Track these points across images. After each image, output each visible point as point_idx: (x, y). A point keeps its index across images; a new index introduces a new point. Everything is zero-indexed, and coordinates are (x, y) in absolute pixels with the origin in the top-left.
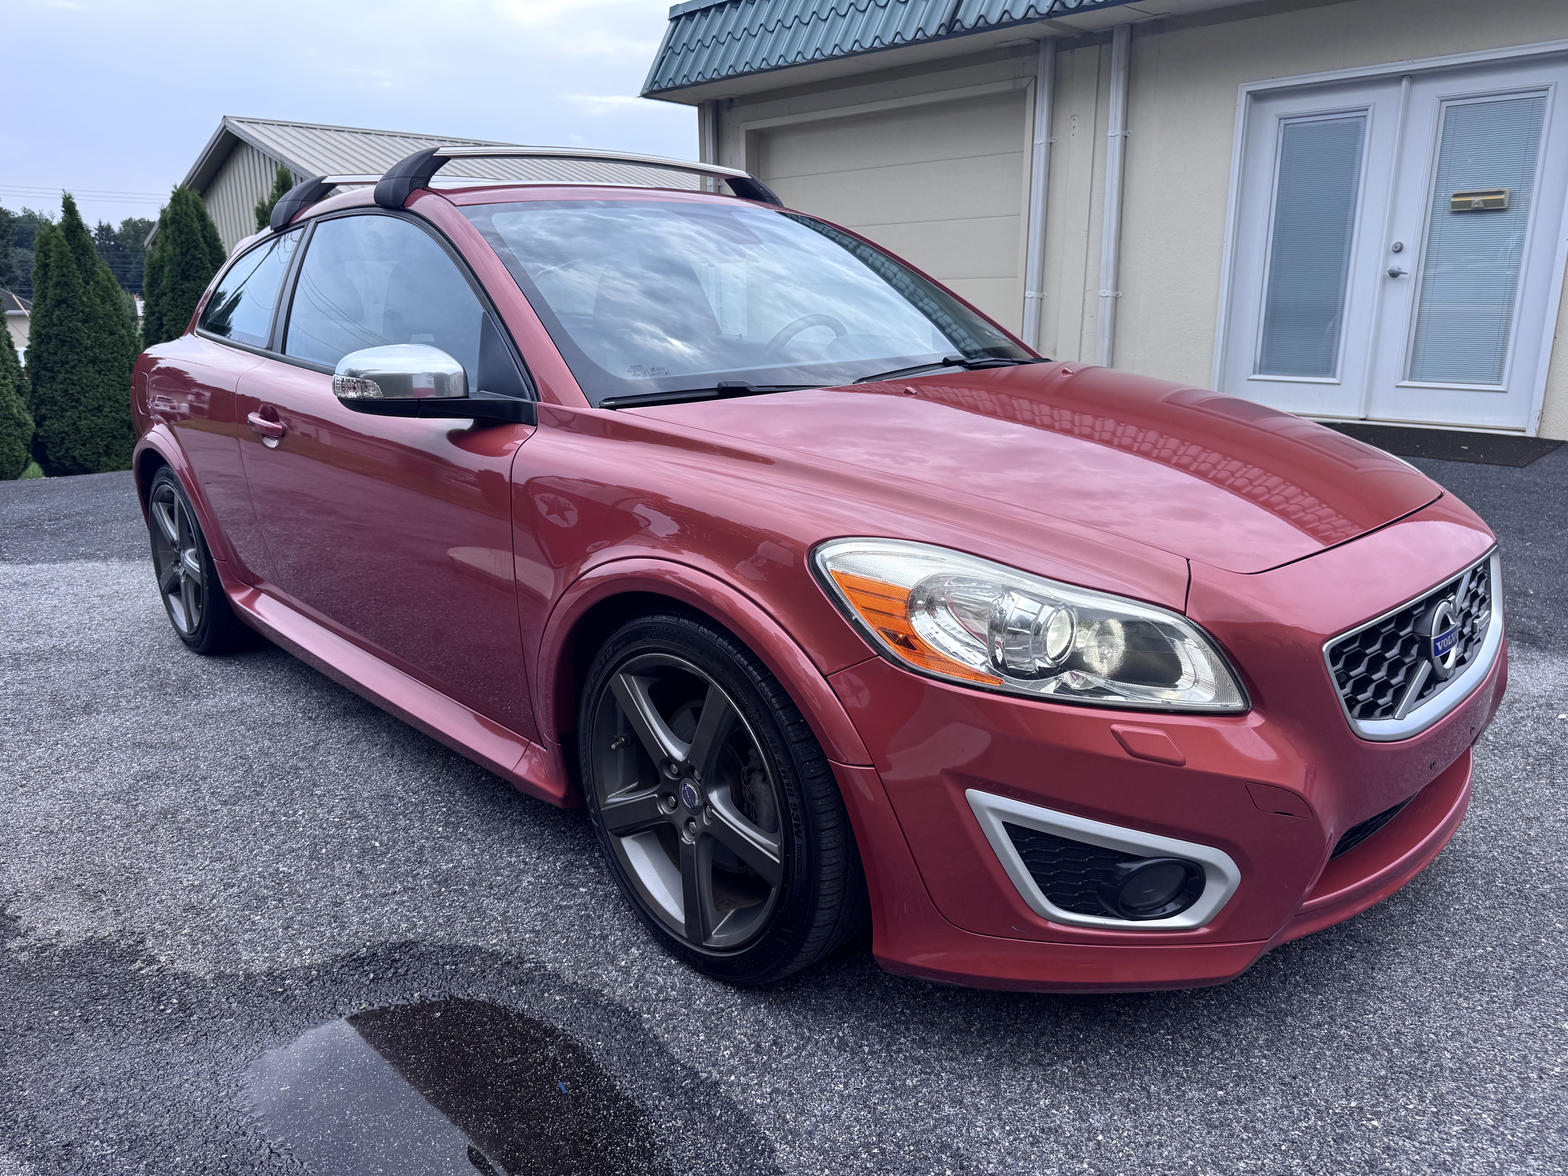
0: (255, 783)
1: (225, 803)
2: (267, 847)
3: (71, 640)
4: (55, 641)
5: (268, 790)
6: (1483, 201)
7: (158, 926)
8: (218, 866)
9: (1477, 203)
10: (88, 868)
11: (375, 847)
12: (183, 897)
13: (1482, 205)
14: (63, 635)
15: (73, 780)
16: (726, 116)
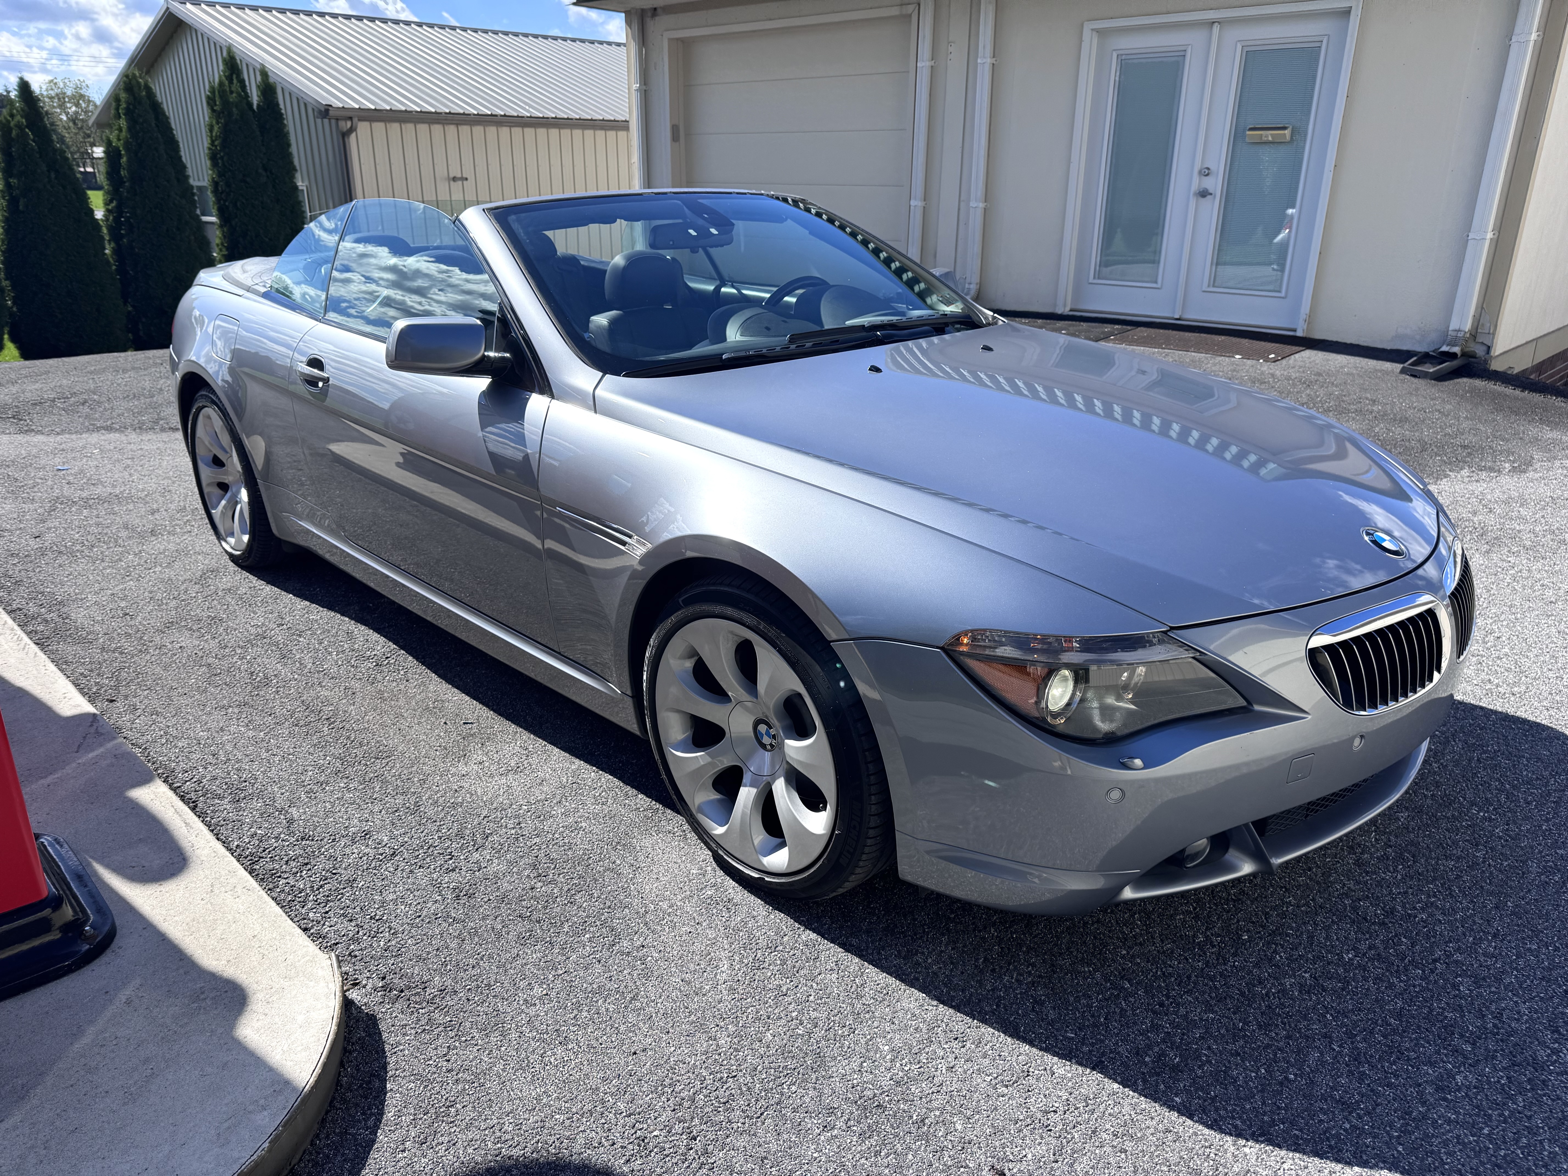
3: (122, 489)
4: (109, 490)
6: (1272, 134)
7: (241, 643)
9: (1267, 137)
10: (188, 617)
13: (1270, 139)
14: (114, 486)
15: (160, 572)
16: (650, 24)
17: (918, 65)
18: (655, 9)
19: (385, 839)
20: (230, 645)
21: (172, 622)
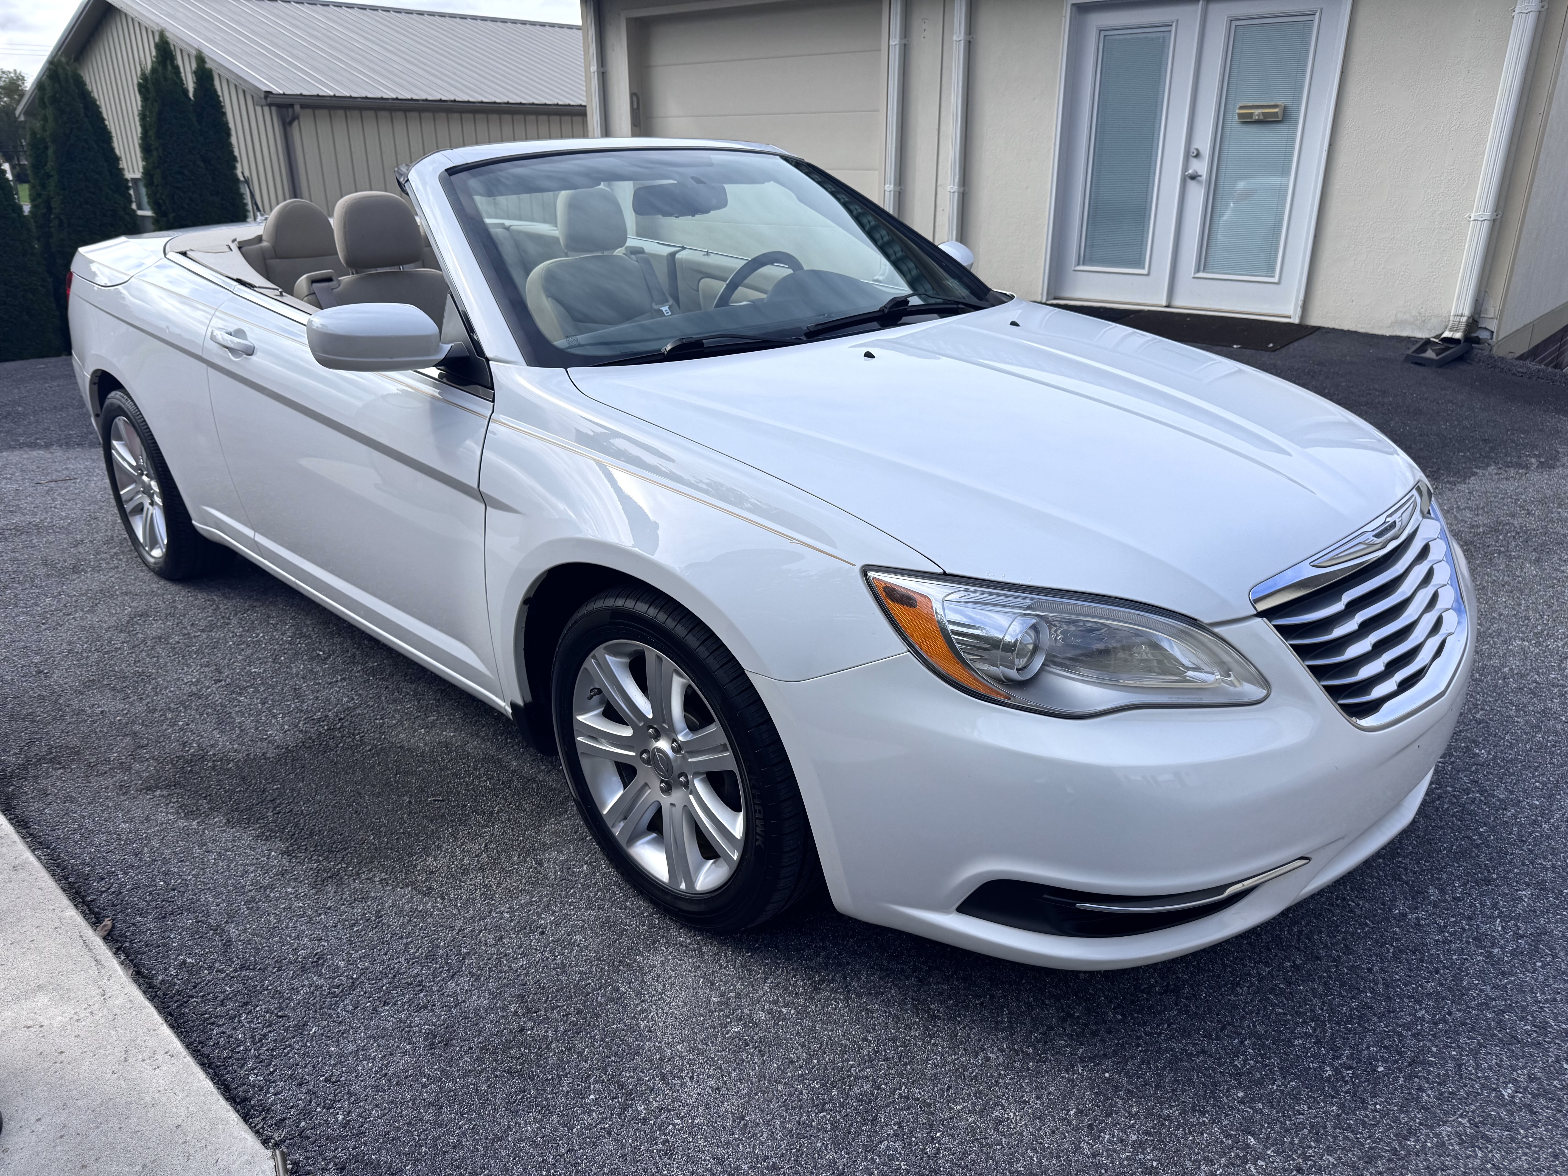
0: (223, 617)
1: (203, 631)
2: (240, 657)
5: (234, 621)
6: (1263, 113)
7: (172, 705)
9: (1259, 115)
10: (111, 674)
11: (319, 655)
12: (186, 689)
13: (1262, 117)
15: (82, 618)
16: (607, 3)
17: (891, 43)
19: (342, 964)
20: (159, 708)
21: (94, 680)
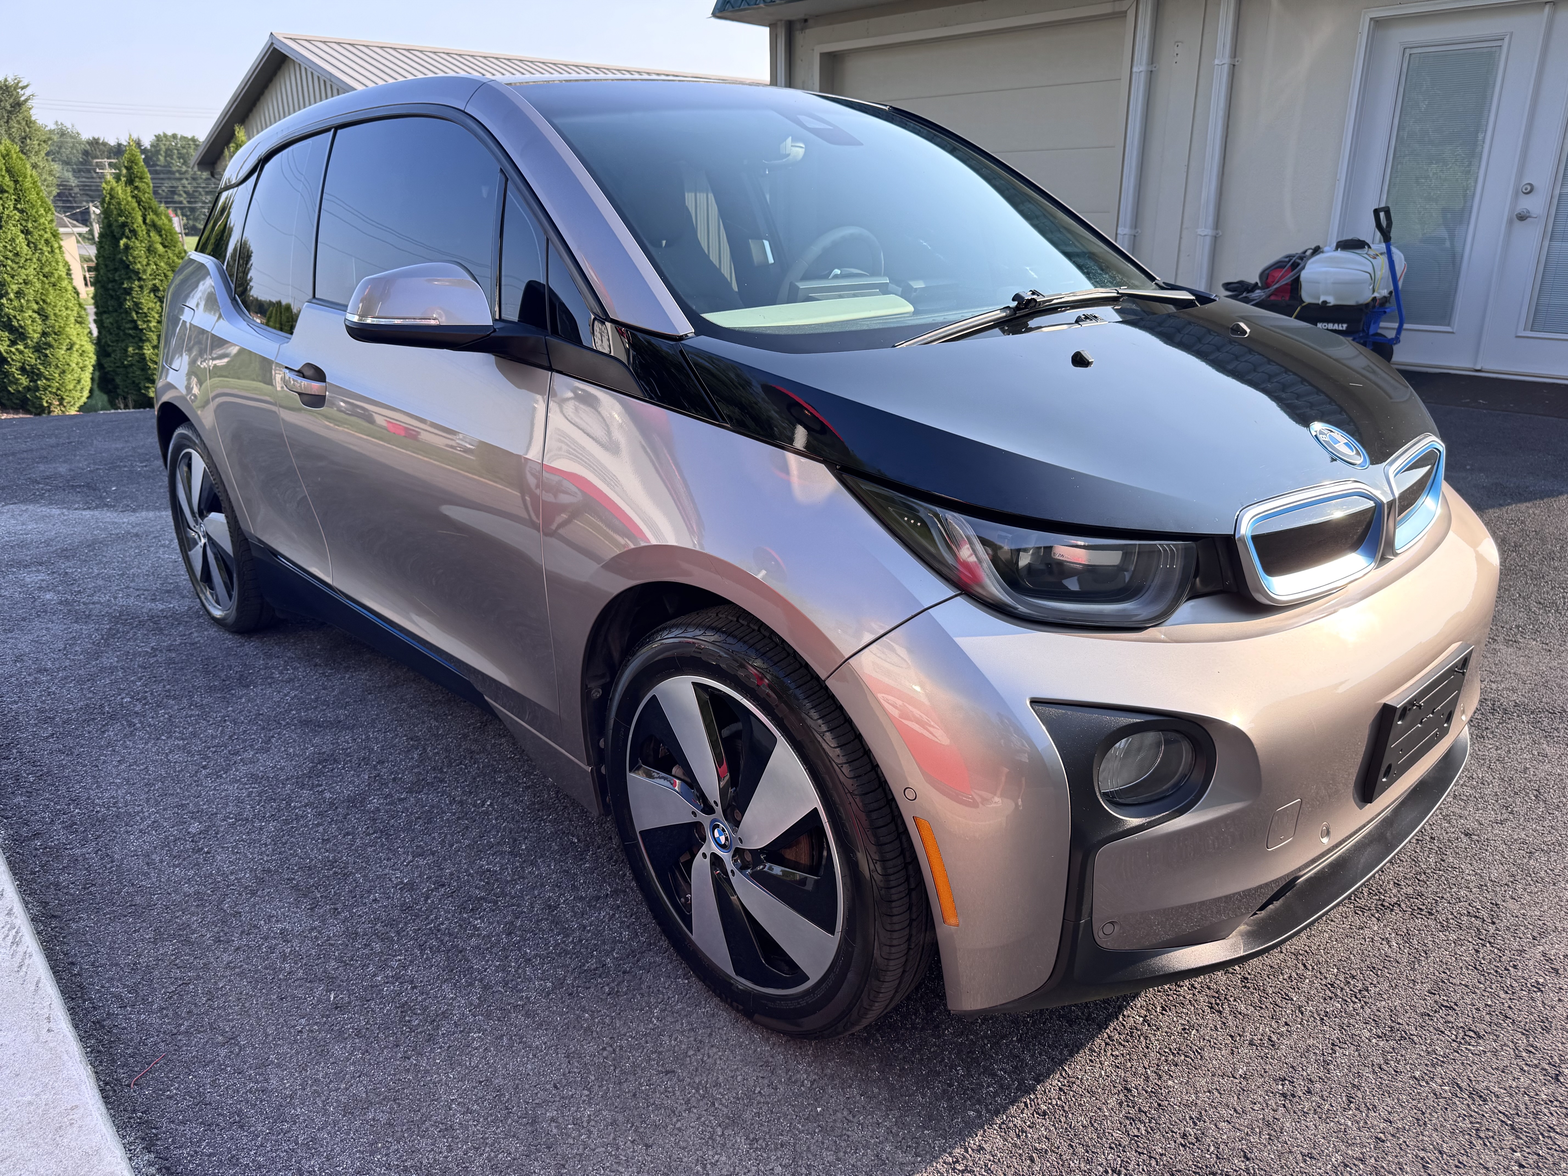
8: (422, 862)
16: (800, 38)
17: (1135, 69)
18: (806, 21)
